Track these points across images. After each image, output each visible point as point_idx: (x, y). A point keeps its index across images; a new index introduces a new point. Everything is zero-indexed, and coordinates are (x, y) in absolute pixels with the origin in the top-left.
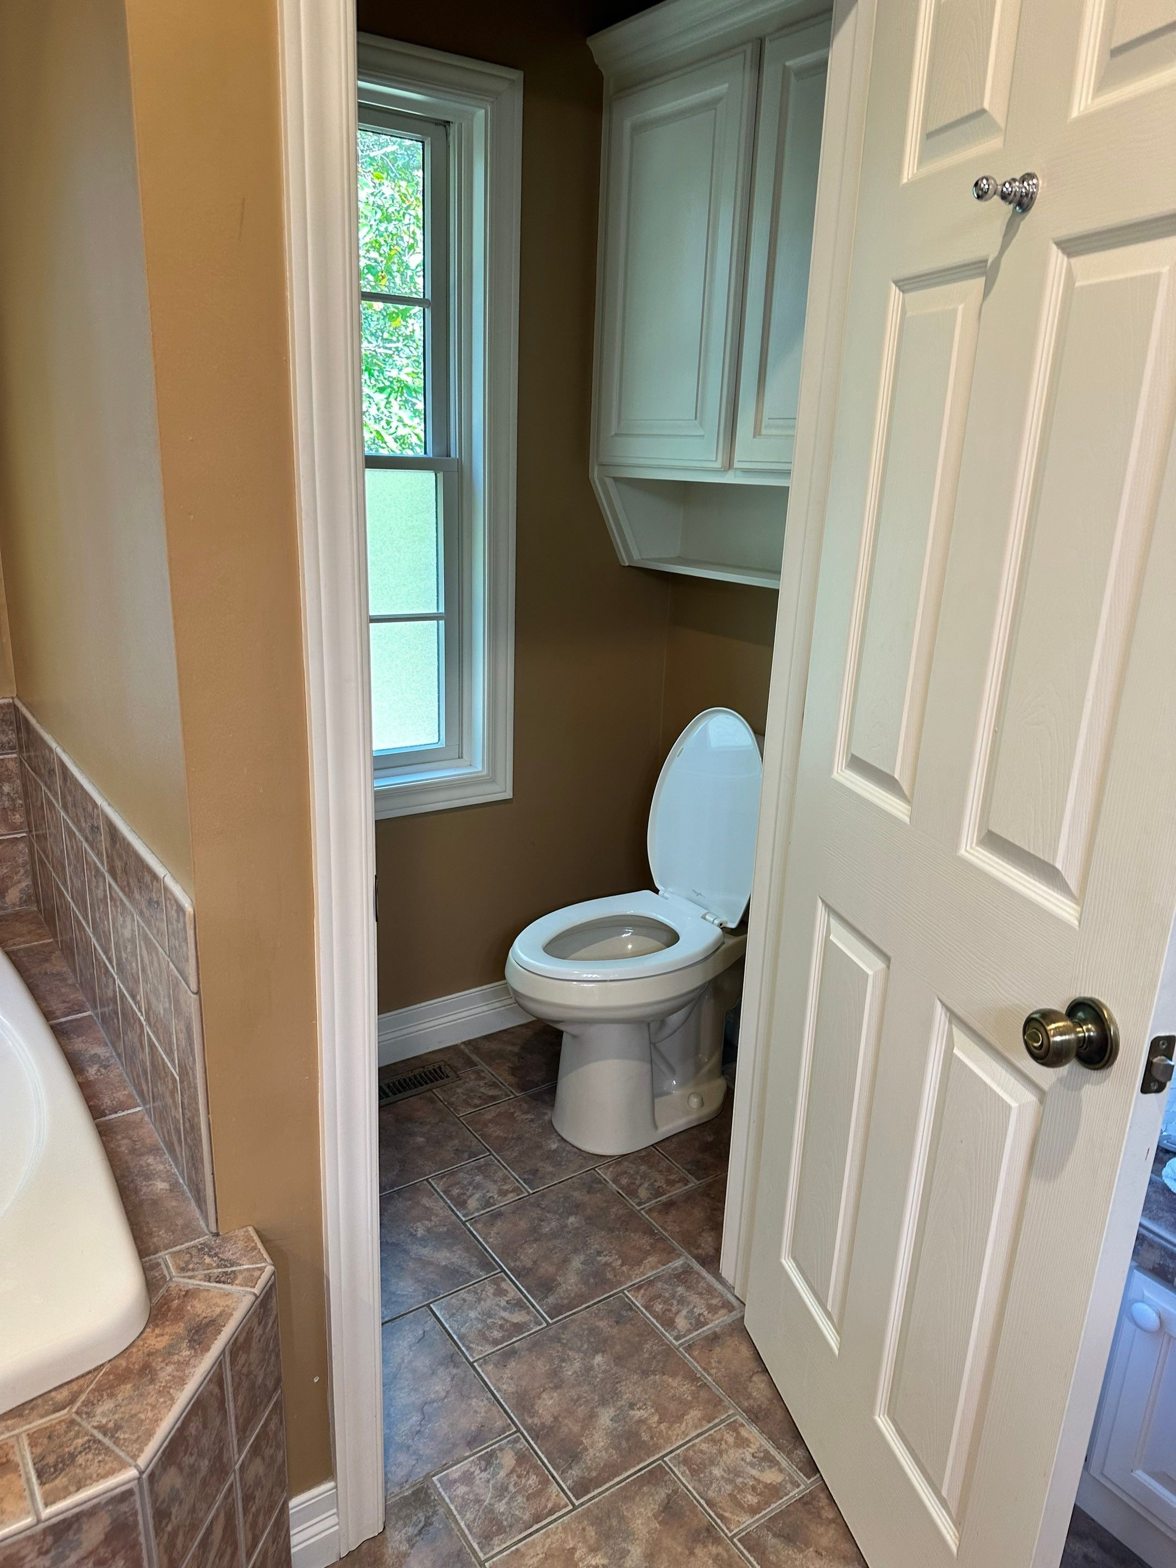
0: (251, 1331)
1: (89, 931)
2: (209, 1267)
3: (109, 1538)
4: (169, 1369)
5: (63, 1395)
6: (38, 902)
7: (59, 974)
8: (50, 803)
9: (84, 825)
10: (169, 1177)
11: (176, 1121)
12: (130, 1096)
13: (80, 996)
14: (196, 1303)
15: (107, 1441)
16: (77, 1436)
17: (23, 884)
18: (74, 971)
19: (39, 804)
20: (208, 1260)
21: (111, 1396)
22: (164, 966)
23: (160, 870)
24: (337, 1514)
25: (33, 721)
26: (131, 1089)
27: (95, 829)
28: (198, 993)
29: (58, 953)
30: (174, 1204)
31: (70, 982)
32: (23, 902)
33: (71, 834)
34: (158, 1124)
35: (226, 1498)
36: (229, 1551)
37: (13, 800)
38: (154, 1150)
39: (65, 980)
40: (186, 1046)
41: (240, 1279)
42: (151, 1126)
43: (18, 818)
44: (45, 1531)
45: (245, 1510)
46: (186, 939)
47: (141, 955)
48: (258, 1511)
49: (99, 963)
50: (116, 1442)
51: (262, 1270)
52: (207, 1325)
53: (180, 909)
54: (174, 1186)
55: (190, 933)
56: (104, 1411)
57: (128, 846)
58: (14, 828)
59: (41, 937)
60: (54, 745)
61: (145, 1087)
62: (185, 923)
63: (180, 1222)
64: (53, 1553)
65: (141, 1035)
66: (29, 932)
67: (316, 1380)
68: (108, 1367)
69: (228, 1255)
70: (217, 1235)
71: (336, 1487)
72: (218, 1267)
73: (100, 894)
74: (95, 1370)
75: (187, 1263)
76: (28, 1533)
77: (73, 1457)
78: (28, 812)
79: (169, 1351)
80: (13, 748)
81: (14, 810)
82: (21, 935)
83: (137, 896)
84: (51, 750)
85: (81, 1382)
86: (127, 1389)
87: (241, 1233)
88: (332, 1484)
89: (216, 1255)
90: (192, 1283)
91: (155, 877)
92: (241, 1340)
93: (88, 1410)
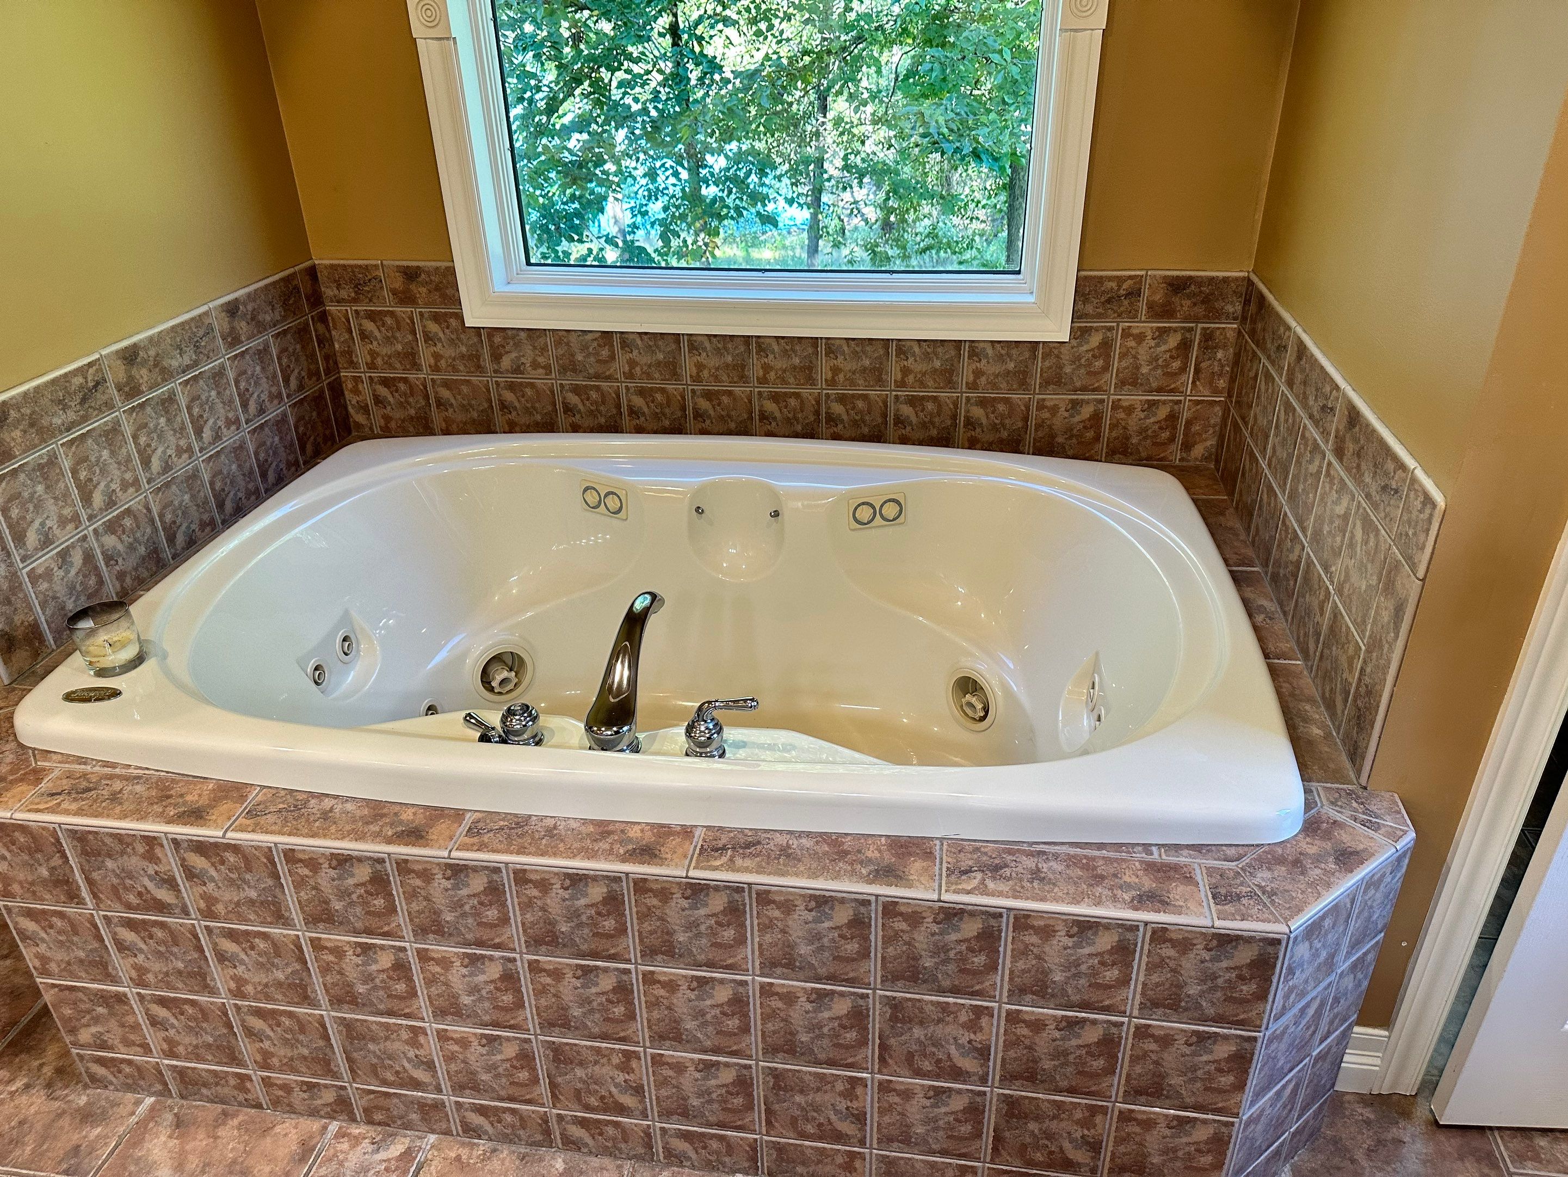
0: (1383, 876)
1: (1283, 499)
2: (1356, 810)
3: (1253, 964)
4: (1318, 871)
5: (1231, 852)
6: (1217, 462)
7: (1231, 528)
8: (1268, 376)
9: (1311, 403)
10: (1323, 726)
11: (1347, 684)
12: (1291, 649)
13: (1250, 552)
14: (1342, 832)
15: (1264, 898)
16: (1242, 884)
17: (1209, 443)
18: (1248, 529)
19: (1252, 374)
20: (1355, 804)
21: (1269, 869)
22: (1383, 547)
23: (1410, 462)
24: (1382, 1059)
25: (1270, 297)
26: (1293, 644)
27: (1327, 410)
28: (1423, 580)
29: (1232, 510)
30: (1327, 749)
31: (1242, 538)
32: (1206, 459)
33: (1288, 407)
34: (1318, 681)
35: (1326, 989)
36: (1313, 1028)
37: (1223, 366)
38: (1311, 700)
39: (1237, 535)
40: (1389, 623)
41: (1383, 830)
42: (1309, 680)
43: (1222, 383)
44: (1214, 934)
45: (1332, 1008)
46: (1428, 530)
47: (1352, 532)
48: (1338, 1014)
49: (1287, 531)
50: (1273, 902)
51: (1405, 832)
52: (1351, 853)
53: (1428, 500)
54: (1328, 736)
55: (1435, 526)
56: (1263, 876)
57: (1371, 433)
58: (1216, 391)
59: (1218, 493)
60: (1293, 324)
61: (1312, 646)
62: (1431, 515)
63: (1332, 766)
64: (1213, 953)
65: (1324, 602)
66: (1207, 486)
67: (1404, 944)
68: (1266, 848)
69: (1372, 808)
70: (1365, 788)
71: (1389, 1037)
72: (1364, 813)
73: (1313, 468)
74: (1258, 845)
75: (1337, 800)
76: (1204, 930)
77: (1239, 897)
78: (1232, 380)
79: (1318, 859)
80: (1235, 319)
81: (1220, 375)
82: (1200, 488)
83: (1368, 479)
84: (1288, 328)
85: (1246, 849)
86: (1281, 870)
87: (1388, 795)
88: (1386, 1033)
89: (1362, 803)
90: (1339, 817)
91: (1402, 466)
92: (1376, 878)
93: (1251, 869)
